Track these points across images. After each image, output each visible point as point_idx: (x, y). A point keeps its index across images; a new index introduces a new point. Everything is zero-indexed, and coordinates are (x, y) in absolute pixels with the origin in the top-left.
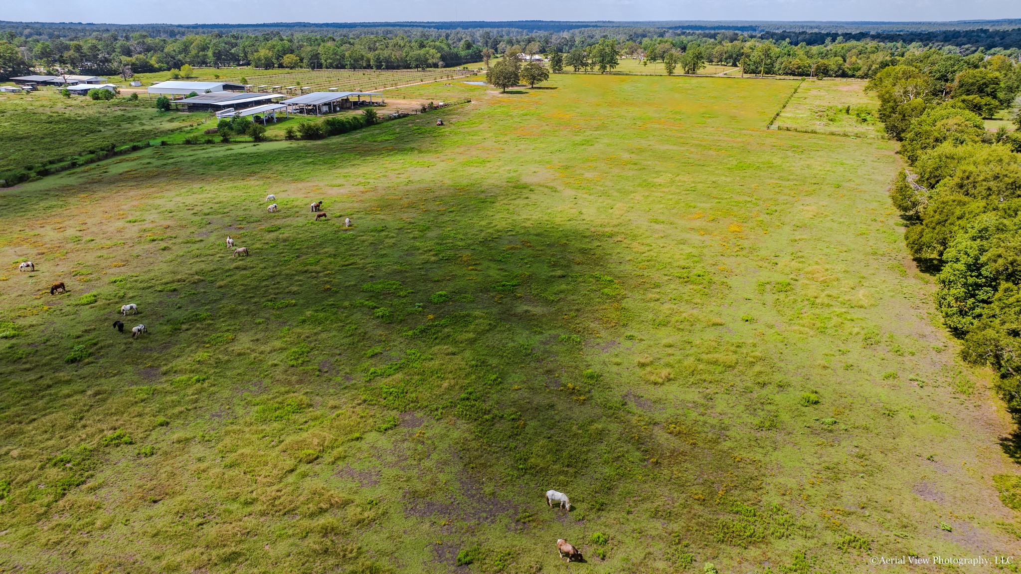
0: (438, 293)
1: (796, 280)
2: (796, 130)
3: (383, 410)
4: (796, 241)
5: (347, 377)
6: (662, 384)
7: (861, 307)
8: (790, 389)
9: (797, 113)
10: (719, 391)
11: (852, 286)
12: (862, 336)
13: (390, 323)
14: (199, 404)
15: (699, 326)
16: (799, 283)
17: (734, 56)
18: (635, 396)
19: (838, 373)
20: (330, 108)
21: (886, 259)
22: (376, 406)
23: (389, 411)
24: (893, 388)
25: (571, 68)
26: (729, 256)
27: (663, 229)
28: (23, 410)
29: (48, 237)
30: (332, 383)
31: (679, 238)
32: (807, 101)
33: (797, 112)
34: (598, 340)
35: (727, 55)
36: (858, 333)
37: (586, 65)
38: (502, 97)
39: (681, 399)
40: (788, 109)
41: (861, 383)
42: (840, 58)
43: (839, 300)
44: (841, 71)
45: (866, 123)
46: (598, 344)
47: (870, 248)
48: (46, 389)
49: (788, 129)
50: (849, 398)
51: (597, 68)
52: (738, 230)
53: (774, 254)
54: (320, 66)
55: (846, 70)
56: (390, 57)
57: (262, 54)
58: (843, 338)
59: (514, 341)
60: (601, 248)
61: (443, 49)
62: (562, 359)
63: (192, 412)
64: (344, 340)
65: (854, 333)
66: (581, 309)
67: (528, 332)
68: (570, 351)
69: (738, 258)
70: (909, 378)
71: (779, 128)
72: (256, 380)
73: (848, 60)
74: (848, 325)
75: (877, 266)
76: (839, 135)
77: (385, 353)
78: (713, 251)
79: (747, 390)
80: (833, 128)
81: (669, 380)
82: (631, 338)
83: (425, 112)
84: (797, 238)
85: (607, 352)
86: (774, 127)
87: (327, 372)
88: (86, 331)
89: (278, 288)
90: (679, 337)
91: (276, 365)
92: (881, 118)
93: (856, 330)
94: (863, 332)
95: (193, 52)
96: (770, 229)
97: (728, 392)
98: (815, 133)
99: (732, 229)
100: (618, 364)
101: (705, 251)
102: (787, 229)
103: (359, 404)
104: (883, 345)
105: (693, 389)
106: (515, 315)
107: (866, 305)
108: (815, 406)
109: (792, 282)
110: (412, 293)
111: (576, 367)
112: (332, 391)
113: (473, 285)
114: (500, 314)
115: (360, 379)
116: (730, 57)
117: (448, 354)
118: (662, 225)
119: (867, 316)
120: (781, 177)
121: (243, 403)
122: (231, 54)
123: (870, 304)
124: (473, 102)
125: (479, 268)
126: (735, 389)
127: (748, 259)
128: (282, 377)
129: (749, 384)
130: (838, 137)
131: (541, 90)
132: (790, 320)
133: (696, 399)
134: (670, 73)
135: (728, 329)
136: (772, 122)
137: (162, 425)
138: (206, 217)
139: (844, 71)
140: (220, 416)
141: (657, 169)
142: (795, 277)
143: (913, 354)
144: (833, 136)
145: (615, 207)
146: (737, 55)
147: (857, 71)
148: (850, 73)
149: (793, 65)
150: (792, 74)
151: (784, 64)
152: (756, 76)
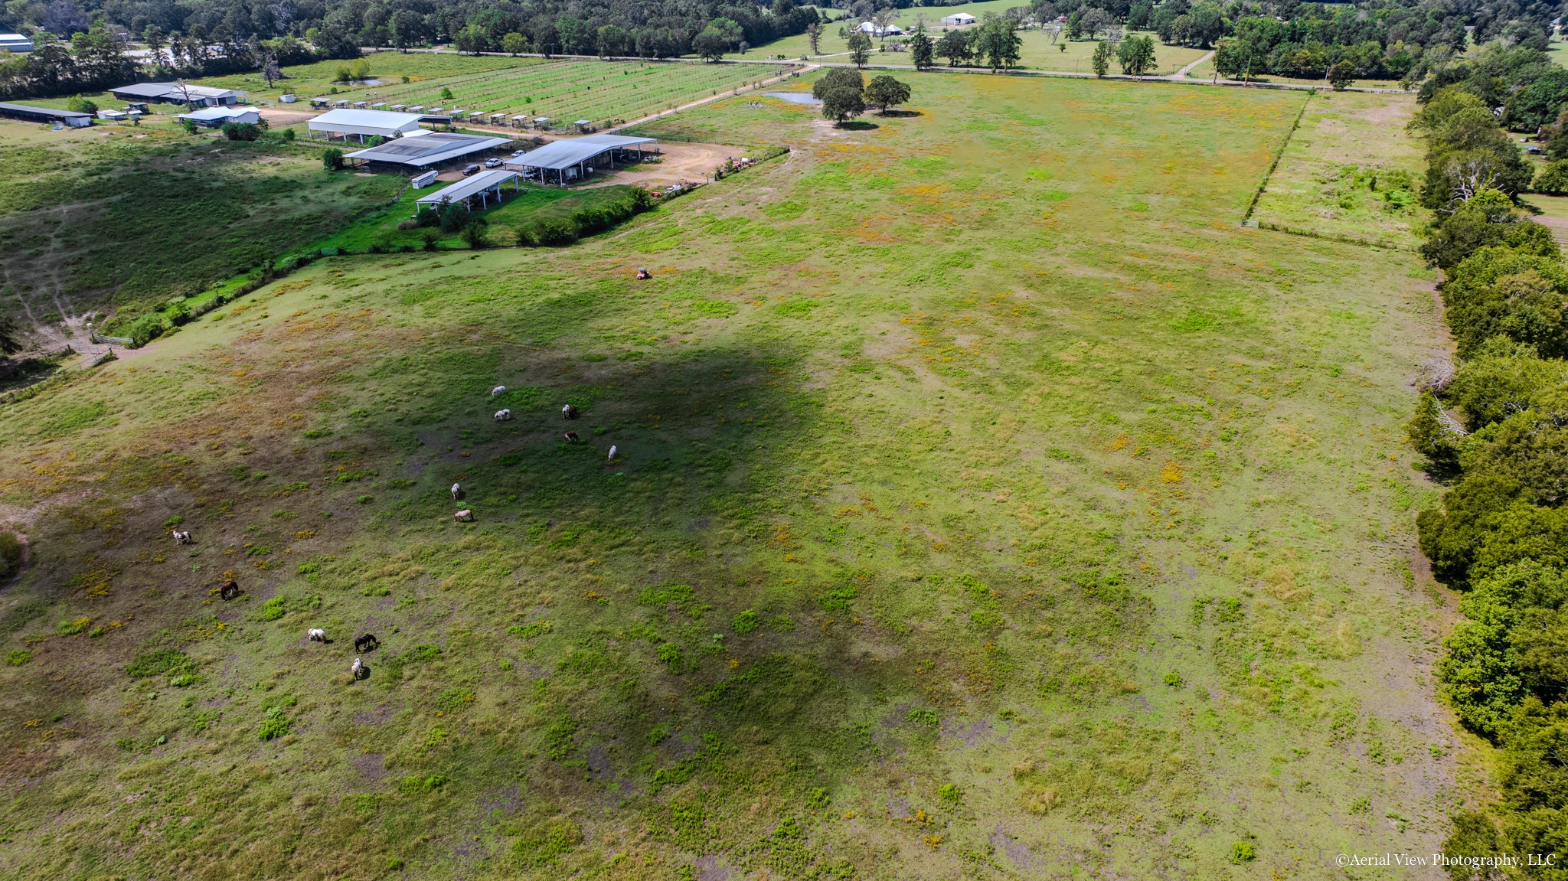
0: (743, 613)
1: (1251, 596)
2: (1286, 231)
3: (675, 852)
4: (1259, 505)
5: (626, 786)
6: (1045, 814)
7: (1338, 657)
8: (1218, 828)
9: (1294, 187)
10: (1120, 831)
11: (1330, 612)
12: (1329, 722)
13: (679, 674)
14: (439, 830)
15: (1102, 693)
16: (1255, 601)
17: (1205, 32)
18: (1006, 836)
19: (1288, 799)
20: (579, 172)
21: (1387, 547)
22: (666, 844)
23: (683, 853)
24: (1360, 831)
25: (946, 60)
26: (1158, 539)
27: (1067, 474)
28: (220, 831)
29: (204, 467)
30: (607, 795)
31: (1089, 495)
32: (1312, 152)
33: (1294, 180)
34: (962, 719)
35: (1194, 30)
36: (1326, 715)
37: (969, 55)
38: (836, 139)
39: (1068, 843)
40: (1278, 174)
41: (1316, 819)
42: (1376, 43)
43: (1308, 641)
44: (1375, 68)
45: (1398, 212)
46: (961, 728)
47: (1366, 524)
48: (242, 792)
49: (1274, 228)
50: (1296, 848)
51: (986, 60)
52: (1175, 478)
53: (1223, 536)
54: (559, 51)
55: (1384, 64)
56: (665, 39)
57: (471, 32)
58: (1303, 725)
59: (847, 718)
60: (974, 516)
61: (746, 17)
62: (911, 757)
63: (430, 845)
64: (620, 708)
65: (1320, 714)
66: (940, 651)
67: (866, 699)
68: (922, 741)
69: (1171, 542)
70: (1387, 814)
71: (1261, 226)
72: (507, 784)
73: (1389, 47)
74: (1316, 695)
75: (1372, 567)
76: (1353, 241)
77: (674, 736)
78: (1136, 526)
79: (1160, 828)
80: (1345, 227)
81: (1055, 806)
82: (1008, 716)
83: (722, 178)
84: (1261, 499)
85: (973, 744)
86: (1253, 222)
87: (599, 772)
88: (280, 676)
89: (524, 594)
90: (1072, 717)
91: (532, 757)
92: (1424, 200)
93: (1323, 709)
94: (1333, 713)
95: (368, 26)
96: (1224, 476)
97: (1133, 832)
98: (1316, 236)
99: (1168, 476)
100: (988, 771)
101: (1125, 527)
102: (1249, 474)
103: (644, 840)
104: (1358, 738)
105: (1085, 826)
106: (848, 661)
107: (1344, 654)
108: (1248, 864)
109: (1244, 600)
110: (708, 609)
111: (930, 775)
112: (607, 810)
113: (792, 593)
114: (828, 658)
115: (643, 786)
116: (1199, 33)
117: (758, 743)
118: (1066, 465)
119: (1344, 677)
120: (1252, 348)
121: (494, 829)
122: (424, 26)
123: (1350, 651)
124: (792, 153)
125: (800, 555)
126: (1142, 826)
127: (1183, 546)
128: (539, 780)
129: (1163, 818)
130: (1350, 247)
131: (897, 120)
132: (1233, 684)
133: (1090, 847)
134: (1101, 75)
135: (1143, 700)
136: (1251, 210)
137: (394, 868)
138: (418, 428)
139: (1380, 66)
140: (466, 853)
141: (1068, 326)
142: (1249, 590)
143: (1399, 761)
144: (1343, 245)
145: (999, 420)
146: (1210, 31)
147: (1402, 66)
148: (1390, 69)
149: (1299, 59)
150: (1296, 74)
151: (1283, 56)
152: (1237, 79)
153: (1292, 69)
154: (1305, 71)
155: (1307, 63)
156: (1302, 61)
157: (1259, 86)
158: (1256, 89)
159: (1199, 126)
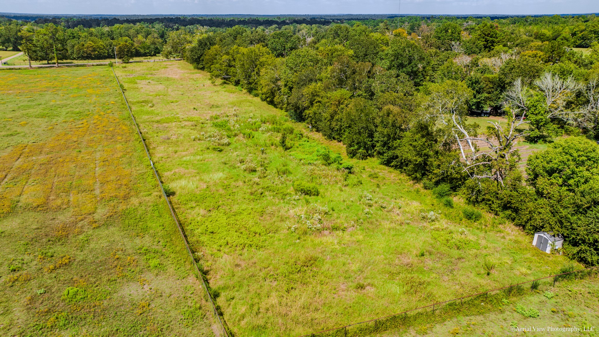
17: (12, 39)
116: (8, 40)
146: (16, 38)
147: (148, 49)
148: (142, 51)
149: (88, 48)
150: (89, 57)
151: (76, 47)
152: (48, 64)
153: (85, 55)
154: (94, 55)
155: (94, 50)
156: (91, 49)
157: (67, 66)
158: (67, 68)
159: (26, 103)
